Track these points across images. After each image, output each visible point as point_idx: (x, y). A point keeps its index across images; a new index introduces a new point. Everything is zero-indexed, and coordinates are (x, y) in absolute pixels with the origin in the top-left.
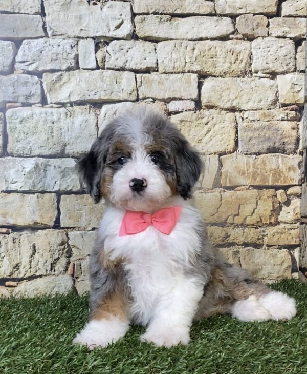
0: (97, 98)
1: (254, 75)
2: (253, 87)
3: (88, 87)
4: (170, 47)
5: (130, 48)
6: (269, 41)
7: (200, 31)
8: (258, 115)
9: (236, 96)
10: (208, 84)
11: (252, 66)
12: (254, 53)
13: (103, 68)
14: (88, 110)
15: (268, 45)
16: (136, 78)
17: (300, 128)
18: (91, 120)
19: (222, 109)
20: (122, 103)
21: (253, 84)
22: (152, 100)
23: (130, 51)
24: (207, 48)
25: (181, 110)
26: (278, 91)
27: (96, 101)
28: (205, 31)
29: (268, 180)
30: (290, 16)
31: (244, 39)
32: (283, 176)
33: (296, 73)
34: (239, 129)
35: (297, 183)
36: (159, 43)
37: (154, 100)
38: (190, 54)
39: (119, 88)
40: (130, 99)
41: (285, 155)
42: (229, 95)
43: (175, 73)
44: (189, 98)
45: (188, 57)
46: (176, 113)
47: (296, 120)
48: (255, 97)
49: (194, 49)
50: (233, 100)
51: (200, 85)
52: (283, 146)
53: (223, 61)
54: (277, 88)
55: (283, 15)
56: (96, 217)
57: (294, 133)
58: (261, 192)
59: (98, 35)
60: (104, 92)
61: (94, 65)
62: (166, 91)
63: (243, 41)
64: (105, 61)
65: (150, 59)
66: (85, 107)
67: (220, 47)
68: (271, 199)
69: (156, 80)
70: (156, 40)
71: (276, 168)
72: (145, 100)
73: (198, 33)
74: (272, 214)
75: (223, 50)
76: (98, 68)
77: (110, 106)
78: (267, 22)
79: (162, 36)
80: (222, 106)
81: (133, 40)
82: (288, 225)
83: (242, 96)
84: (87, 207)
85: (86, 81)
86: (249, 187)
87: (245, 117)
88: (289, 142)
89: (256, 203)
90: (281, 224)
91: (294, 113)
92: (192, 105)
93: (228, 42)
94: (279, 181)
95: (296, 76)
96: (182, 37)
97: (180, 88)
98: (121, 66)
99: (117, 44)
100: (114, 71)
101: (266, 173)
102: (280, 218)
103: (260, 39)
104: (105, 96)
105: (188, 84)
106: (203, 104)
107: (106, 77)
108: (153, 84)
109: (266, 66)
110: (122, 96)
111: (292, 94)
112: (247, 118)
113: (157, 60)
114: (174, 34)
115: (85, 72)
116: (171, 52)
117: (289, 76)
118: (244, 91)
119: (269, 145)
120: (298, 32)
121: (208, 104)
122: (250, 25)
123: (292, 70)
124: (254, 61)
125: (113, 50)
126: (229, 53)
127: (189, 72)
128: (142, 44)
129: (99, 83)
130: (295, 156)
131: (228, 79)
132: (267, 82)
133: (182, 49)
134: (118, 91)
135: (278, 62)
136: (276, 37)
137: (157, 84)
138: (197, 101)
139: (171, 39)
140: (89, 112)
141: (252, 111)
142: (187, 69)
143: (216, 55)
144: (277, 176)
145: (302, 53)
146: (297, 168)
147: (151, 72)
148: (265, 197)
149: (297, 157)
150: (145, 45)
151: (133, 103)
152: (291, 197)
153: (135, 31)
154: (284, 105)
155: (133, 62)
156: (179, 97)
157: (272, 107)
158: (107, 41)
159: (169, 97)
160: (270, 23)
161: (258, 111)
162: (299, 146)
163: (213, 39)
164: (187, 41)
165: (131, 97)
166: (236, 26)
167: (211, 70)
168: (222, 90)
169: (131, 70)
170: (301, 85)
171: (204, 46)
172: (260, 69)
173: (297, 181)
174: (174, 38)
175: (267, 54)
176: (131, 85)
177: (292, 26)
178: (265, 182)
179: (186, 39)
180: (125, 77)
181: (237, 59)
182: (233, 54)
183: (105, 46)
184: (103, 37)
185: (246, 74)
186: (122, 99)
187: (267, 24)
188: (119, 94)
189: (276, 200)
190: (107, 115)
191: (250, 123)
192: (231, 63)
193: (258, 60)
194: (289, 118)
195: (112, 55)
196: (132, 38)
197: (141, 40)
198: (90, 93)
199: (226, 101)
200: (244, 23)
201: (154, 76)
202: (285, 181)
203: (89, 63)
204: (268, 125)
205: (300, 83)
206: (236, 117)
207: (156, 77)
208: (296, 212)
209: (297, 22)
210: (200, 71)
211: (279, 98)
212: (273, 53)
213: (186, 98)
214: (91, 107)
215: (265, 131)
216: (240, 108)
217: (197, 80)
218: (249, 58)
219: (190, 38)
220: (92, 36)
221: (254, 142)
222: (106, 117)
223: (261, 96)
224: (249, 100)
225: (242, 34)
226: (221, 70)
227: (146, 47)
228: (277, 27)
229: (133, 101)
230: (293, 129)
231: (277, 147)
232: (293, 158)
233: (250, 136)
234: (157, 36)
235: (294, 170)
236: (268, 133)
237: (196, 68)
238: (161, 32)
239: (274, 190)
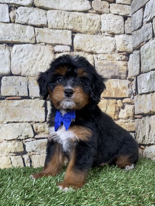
0: (10, 41)
1: (103, 34)
2: (103, 40)
3: (5, 33)
4: (55, 14)
5: (31, 12)
6: (110, 16)
7: (72, 6)
8: (105, 57)
9: (94, 45)
10: (77, 37)
11: (102, 29)
12: (102, 22)
13: (14, 23)
14: (5, 47)
15: (109, 18)
16: (34, 30)
17: (128, 65)
18: (6, 54)
19: (86, 52)
20: (26, 44)
21: (102, 39)
22: (45, 44)
23: (31, 14)
24: (76, 16)
25: (62, 51)
26: (116, 44)
27: (9, 42)
28: (75, 7)
29: (112, 94)
30: (120, 4)
31: (97, 14)
32: (120, 92)
33: (125, 34)
34: (95, 64)
35: (128, 96)
36: (48, 11)
37: (46, 44)
38: (67, 19)
39: (24, 36)
40: (31, 43)
41: (121, 80)
42: (89, 44)
43: (58, 29)
44: (67, 44)
45: (66, 20)
46: (59, 52)
47: (126, 61)
48: (104, 46)
49: (69, 16)
50: (92, 48)
51: (73, 37)
52: (120, 75)
53: (86, 25)
54: (116, 42)
55: (117, 2)
56: (10, 114)
57: (125, 68)
58: (109, 101)
59: (11, 2)
60: (14, 37)
61: (8, 20)
62: (53, 39)
63: (96, 14)
64: (15, 18)
65: (43, 20)
66: (2, 45)
67: (83, 16)
68: (114, 105)
69: (47, 32)
70: (46, 9)
71: (116, 87)
72: (40, 44)
73: (71, 7)
74: (115, 114)
75: (85, 19)
76: (11, 22)
77: (19, 46)
78: (109, 5)
79: (50, 6)
80: (85, 50)
81: (32, 7)
82: (124, 120)
83: (97, 45)
84: (4, 108)
85: (3, 29)
86: (102, 98)
87: (98, 57)
88: (123, 73)
89: (106, 107)
90: (120, 119)
91: (125, 56)
92: (69, 49)
93: (88, 14)
94: (118, 95)
95: (125, 36)
96: (62, 9)
97: (61, 38)
98: (25, 22)
99: (23, 9)
100: (21, 25)
101: (111, 90)
102: (120, 116)
103: (105, 15)
104: (15, 40)
105: (66, 36)
106: (75, 49)
107: (16, 28)
108: (45, 35)
109: (109, 29)
110: (26, 40)
111: (123, 46)
112: (99, 58)
113: (47, 21)
114: (57, 7)
115: (2, 24)
116: (55, 16)
117: (121, 36)
118: (98, 43)
119: (112, 74)
120: (125, 12)
121: (78, 48)
122: (100, 6)
123: (123, 33)
124: (103, 26)
125: (20, 13)
126: (89, 20)
127: (66, 29)
128: (38, 10)
129: (11, 32)
130: (126, 81)
131: (88, 35)
132: (110, 38)
133: (62, 16)
134: (24, 37)
135: (115, 28)
136: (114, 14)
137: (48, 35)
138: (72, 46)
139: (56, 9)
140: (5, 48)
141: (102, 54)
142: (65, 27)
143: (82, 21)
144: (117, 92)
145: (128, 24)
146: (128, 87)
147: (44, 27)
148: (111, 104)
149: (127, 82)
150: (40, 11)
151: (33, 45)
152: (125, 104)
153: (33, 2)
154: (119, 52)
155: (32, 21)
156: (61, 43)
157: (113, 53)
158: (17, 6)
159: (55, 43)
160: (110, 6)
161: (105, 54)
162: (128, 75)
163: (79, 12)
164: (65, 11)
165: (32, 41)
166: (92, 6)
167: (78, 29)
168: (85, 41)
169: (32, 25)
170: (128, 42)
171: (75, 15)
172: (106, 31)
173: (128, 95)
174: (57, 8)
175: (109, 23)
176: (31, 34)
177: (122, 9)
178: (111, 95)
179: (64, 10)
180: (27, 29)
181: (93, 24)
182: (91, 21)
183: (15, 9)
184: (14, 4)
185: (98, 33)
186: (26, 42)
187: (108, 6)
188: (24, 39)
189: (117, 106)
190: (17, 51)
191: (101, 61)
192: (90, 26)
193: (105, 26)
194: (122, 59)
195: (20, 15)
196: (32, 6)
197: (37, 8)
198: (6, 37)
199: (88, 47)
200: (96, 5)
201: (45, 30)
202: (121, 95)
203: (5, 18)
204: (111, 63)
205: (127, 40)
206: (93, 57)
207: (47, 31)
208: (128, 113)
209: (124, 7)
210: (72, 29)
211: (117, 48)
212: (113, 23)
213: (65, 44)
214: (6, 46)
215: (110, 66)
216: (96, 52)
217: (71, 34)
218: (100, 24)
219: (67, 10)
220: (7, 2)
221: (104, 72)
222: (16, 53)
223: (107, 46)
224: (101, 48)
225: (96, 11)
226: (84, 29)
227: (41, 13)
228: (114, 8)
229: (33, 44)
230: (125, 65)
231: (116, 76)
232: (125, 82)
233: (102, 69)
234: (47, 7)
235: (126, 89)
236: (111, 68)
237: (70, 27)
238: (50, 4)
239: (115, 100)
